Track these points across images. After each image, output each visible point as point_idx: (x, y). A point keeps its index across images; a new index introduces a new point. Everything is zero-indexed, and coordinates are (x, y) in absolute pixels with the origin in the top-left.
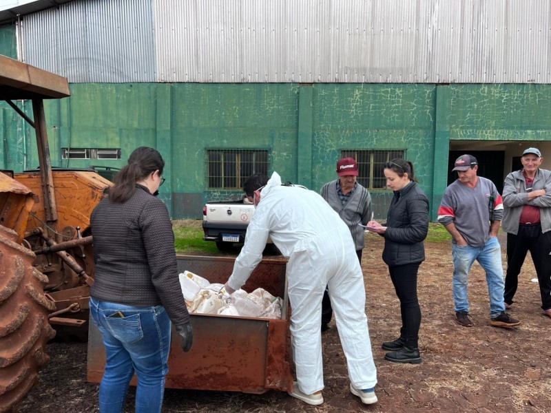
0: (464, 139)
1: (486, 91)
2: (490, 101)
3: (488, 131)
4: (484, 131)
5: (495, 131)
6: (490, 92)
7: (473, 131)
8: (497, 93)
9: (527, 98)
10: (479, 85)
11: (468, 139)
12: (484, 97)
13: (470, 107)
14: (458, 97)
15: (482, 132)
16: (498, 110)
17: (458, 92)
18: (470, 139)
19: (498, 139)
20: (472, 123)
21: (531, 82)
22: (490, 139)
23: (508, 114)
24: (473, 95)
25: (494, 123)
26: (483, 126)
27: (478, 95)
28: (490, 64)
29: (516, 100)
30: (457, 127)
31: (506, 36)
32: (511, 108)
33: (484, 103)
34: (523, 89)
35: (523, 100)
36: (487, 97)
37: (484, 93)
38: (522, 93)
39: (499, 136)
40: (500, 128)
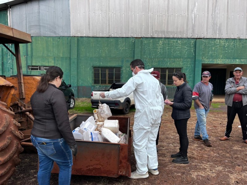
0: (208, 63)
1: (218, 42)
2: (220, 46)
3: (219, 60)
4: (217, 60)
5: (222, 60)
6: (220, 42)
7: (212, 60)
8: (223, 43)
9: (237, 45)
10: (215, 39)
11: (210, 63)
12: (217, 45)
13: (211, 49)
14: (206, 44)
15: (216, 60)
16: (223, 50)
17: (206, 42)
18: (211, 63)
19: (223, 63)
20: (212, 56)
21: (238, 38)
22: (220, 63)
23: (228, 52)
24: (212, 44)
25: (222, 56)
26: (217, 57)
27: (215, 44)
28: (220, 30)
29: (232, 46)
30: (205, 58)
31: (228, 17)
32: (229, 50)
33: (217, 47)
34: (235, 41)
35: (234, 47)
36: (218, 45)
37: (217, 43)
38: (234, 43)
39: (224, 62)
40: (224, 59)
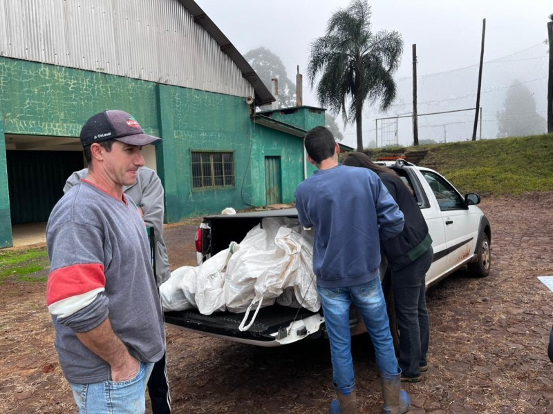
0: (26, 132)
1: (48, 74)
2: (54, 87)
3: (57, 124)
4: (52, 124)
5: (65, 125)
6: (52, 75)
7: (37, 124)
8: (61, 78)
9: (98, 89)
10: (38, 65)
11: (32, 133)
12: (45, 81)
13: (28, 91)
14: (10, 75)
15: (49, 125)
16: (66, 99)
17: (9, 69)
18: (35, 133)
19: (70, 135)
20: (35, 113)
21: (100, 71)
22: (60, 134)
23: (78, 105)
24: (30, 77)
25: (62, 114)
26: (49, 117)
27: (37, 77)
28: (48, 42)
29: (86, 89)
30: (13, 116)
31: (66, 9)
32: (81, 99)
33: (47, 88)
34: (92, 78)
35: (93, 92)
36: (49, 82)
37: (45, 75)
38: (91, 82)
39: (71, 132)
40: (71, 122)
